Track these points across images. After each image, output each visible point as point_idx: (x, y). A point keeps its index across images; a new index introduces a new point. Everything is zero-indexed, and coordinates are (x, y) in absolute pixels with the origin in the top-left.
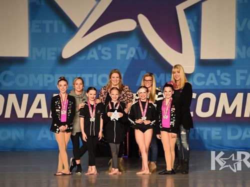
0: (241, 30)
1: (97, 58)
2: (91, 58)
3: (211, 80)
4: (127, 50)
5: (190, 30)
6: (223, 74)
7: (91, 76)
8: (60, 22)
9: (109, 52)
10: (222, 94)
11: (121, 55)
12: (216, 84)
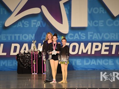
0: (90, 13)
1: (22, 26)
2: (19, 26)
3: (76, 36)
4: (36, 22)
5: (66, 13)
6: (82, 34)
7: (19, 35)
8: (4, 9)
9: (28, 23)
10: (81, 43)
11: (34, 25)
12: (79, 38)
